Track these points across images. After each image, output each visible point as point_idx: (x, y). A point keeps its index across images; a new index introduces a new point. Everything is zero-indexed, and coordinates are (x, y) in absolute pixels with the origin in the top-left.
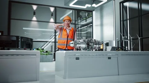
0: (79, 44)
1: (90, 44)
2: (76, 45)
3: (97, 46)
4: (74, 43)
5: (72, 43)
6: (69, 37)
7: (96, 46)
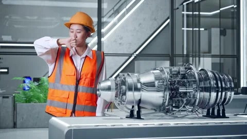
0: (137, 89)
1: (182, 90)
2: (124, 94)
3: (214, 94)
4: (114, 86)
5: (109, 89)
6: (82, 81)
7: (207, 94)
